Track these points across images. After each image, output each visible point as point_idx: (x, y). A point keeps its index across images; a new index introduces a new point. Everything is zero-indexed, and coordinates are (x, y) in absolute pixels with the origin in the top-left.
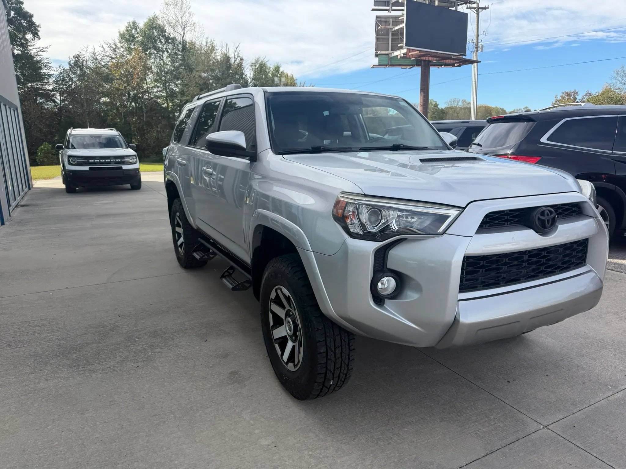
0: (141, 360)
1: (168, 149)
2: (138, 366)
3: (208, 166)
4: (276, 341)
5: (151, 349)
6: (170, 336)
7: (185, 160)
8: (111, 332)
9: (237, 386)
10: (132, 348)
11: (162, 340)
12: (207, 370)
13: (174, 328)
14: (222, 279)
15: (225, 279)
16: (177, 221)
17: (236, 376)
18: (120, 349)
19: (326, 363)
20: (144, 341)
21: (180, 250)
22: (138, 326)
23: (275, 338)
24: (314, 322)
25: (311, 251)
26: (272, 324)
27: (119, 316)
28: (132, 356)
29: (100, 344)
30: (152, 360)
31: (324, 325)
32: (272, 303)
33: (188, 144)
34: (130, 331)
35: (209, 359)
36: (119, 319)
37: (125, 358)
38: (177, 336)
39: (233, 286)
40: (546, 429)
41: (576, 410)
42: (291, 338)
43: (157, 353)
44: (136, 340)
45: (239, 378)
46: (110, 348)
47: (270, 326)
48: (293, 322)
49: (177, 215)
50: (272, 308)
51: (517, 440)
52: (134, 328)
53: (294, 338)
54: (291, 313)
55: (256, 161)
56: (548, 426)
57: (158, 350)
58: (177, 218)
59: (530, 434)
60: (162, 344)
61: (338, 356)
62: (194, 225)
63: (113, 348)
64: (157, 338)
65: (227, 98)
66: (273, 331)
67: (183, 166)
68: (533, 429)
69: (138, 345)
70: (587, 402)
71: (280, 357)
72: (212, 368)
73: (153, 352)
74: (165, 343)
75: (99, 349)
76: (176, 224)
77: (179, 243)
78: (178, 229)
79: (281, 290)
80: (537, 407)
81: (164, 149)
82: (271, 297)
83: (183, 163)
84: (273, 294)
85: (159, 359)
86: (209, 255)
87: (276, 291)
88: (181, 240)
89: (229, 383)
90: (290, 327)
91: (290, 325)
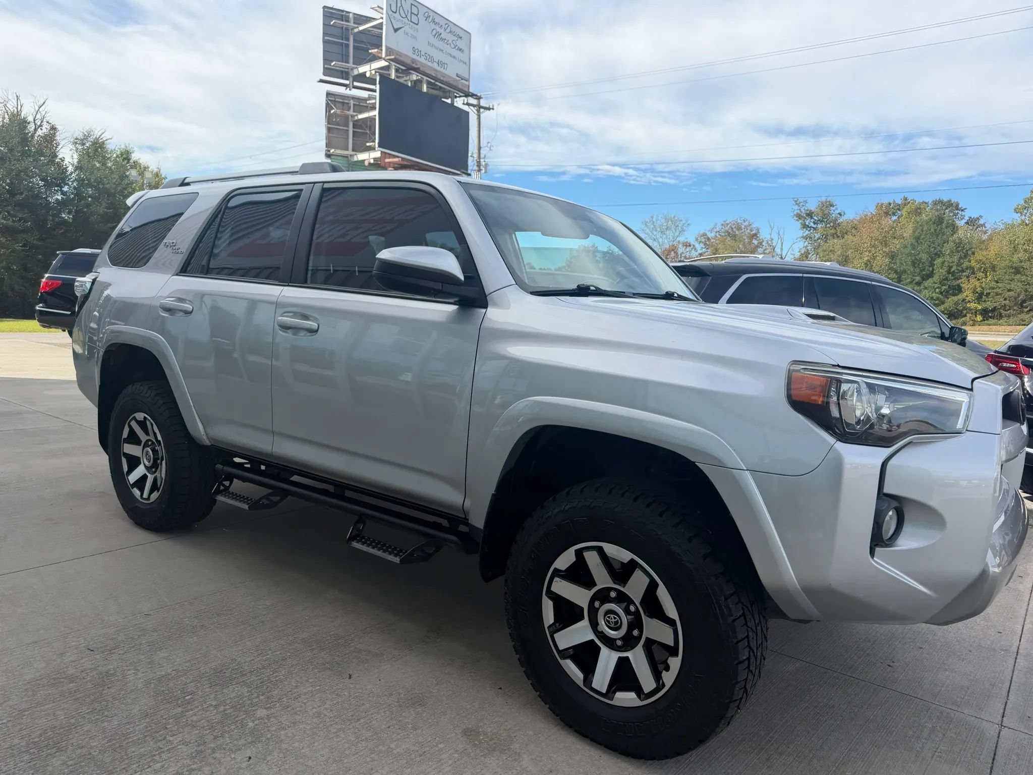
0: (242, 742)
1: (94, 281)
2: (250, 758)
3: (295, 315)
4: (564, 654)
5: (242, 713)
6: (260, 677)
7: (187, 302)
8: (103, 690)
9: (505, 758)
10: (195, 718)
11: (250, 689)
12: (411, 736)
13: (253, 660)
14: (351, 544)
15: (358, 542)
16: (132, 432)
17: (481, 738)
18: (168, 727)
19: (746, 679)
20: (207, 697)
21: (136, 492)
22: (163, 667)
23: (561, 647)
24: (731, 606)
25: (745, 469)
26: (552, 621)
27: (92, 651)
28: (212, 737)
29: (103, 722)
30: (269, 736)
31: (743, 608)
32: (556, 579)
33: (179, 271)
34: (154, 681)
35: (393, 714)
36: (98, 657)
37: (199, 746)
38: (277, 676)
39: (396, 555)
40: (1006, 729)
41: (1005, 693)
42: (610, 643)
43: (266, 721)
44: (187, 698)
45: (490, 740)
46: (137, 728)
47: (546, 626)
48: (627, 611)
49: (134, 418)
50: (553, 589)
51: (995, 754)
52: (155, 673)
53: (619, 643)
54: (613, 594)
55: (486, 307)
56: (1003, 724)
57: (261, 713)
58: (134, 424)
59: (998, 741)
60: (258, 697)
61: (758, 663)
62: (205, 437)
63: (147, 727)
64: (234, 686)
65: (323, 185)
66: (556, 636)
67: (181, 314)
68: (993, 733)
69: (203, 710)
70: (1002, 678)
71: (581, 684)
72: (417, 731)
73: (253, 719)
74: (263, 695)
75: (111, 736)
76: (124, 439)
77: (133, 477)
78: (129, 449)
79: (600, 551)
80: (961, 697)
81: (78, 281)
82: (555, 568)
83: (184, 309)
84: (565, 560)
85: (282, 732)
86: (269, 497)
87: (579, 553)
88: (140, 471)
89: (482, 754)
90: (618, 621)
91: (615, 618)
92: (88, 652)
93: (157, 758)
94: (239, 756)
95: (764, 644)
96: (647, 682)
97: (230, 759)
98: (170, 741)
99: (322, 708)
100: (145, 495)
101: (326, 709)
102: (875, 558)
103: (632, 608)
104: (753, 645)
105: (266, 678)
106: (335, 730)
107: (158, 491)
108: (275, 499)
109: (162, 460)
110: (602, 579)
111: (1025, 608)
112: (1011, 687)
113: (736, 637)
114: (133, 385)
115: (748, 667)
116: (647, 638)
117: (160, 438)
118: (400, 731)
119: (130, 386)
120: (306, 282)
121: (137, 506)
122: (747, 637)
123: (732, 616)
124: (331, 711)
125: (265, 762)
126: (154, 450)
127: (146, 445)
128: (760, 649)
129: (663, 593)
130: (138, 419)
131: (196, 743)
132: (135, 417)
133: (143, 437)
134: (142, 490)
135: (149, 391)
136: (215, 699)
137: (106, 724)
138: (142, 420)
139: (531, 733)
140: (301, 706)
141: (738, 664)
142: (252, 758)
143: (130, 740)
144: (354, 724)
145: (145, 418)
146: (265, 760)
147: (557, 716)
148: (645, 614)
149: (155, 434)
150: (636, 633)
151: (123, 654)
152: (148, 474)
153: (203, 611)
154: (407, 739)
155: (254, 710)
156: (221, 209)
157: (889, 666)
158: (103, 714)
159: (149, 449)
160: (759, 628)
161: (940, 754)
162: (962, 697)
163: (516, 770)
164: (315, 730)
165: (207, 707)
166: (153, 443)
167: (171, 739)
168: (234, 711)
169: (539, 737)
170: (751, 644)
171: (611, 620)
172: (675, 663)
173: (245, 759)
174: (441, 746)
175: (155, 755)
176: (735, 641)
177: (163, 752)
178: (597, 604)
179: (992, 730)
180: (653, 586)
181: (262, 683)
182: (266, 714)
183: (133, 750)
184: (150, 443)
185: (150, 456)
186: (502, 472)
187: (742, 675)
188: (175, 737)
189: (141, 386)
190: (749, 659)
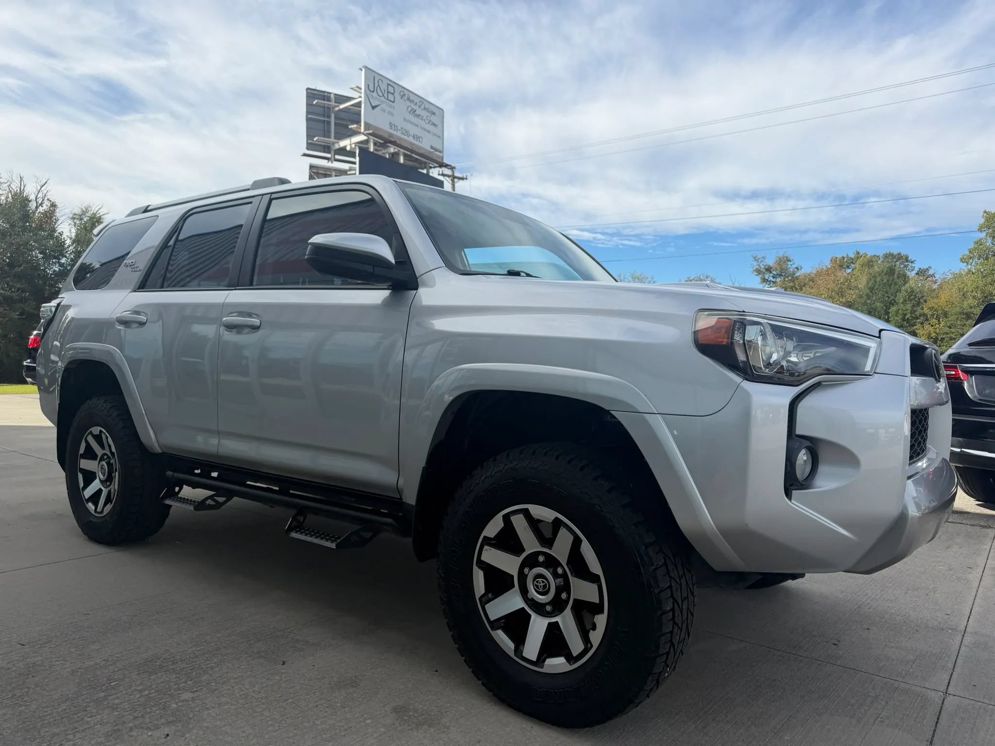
0: (163, 721)
1: (59, 305)
2: (168, 735)
3: (241, 314)
4: (496, 624)
5: (167, 696)
6: (191, 665)
7: (142, 314)
8: (28, 678)
9: (433, 731)
10: (117, 701)
11: (178, 675)
12: (338, 713)
13: (187, 650)
14: (290, 534)
15: (296, 532)
16: (88, 447)
17: (411, 714)
18: (88, 709)
19: (672, 632)
20: (133, 683)
21: (91, 506)
22: (93, 658)
23: (492, 619)
24: (651, 554)
25: (657, 413)
26: (483, 591)
27: (23, 645)
28: (132, 717)
29: (20, 706)
30: (191, 716)
31: (664, 558)
32: (486, 547)
33: (137, 287)
34: (81, 670)
35: (323, 695)
36: (27, 650)
37: (117, 725)
38: (208, 664)
39: (332, 542)
40: (951, 696)
41: (951, 665)
42: (539, 609)
43: (191, 703)
44: (112, 684)
45: (420, 716)
46: (55, 711)
47: (478, 596)
48: (555, 575)
49: (91, 433)
50: (483, 558)
51: (938, 719)
52: (84, 663)
53: (548, 608)
54: (541, 559)
55: (416, 289)
56: (948, 692)
57: (187, 696)
58: (91, 439)
59: (942, 707)
60: (186, 682)
61: (685, 617)
62: (156, 445)
63: (66, 710)
64: (163, 673)
65: (271, 196)
66: (487, 606)
67: (135, 325)
68: (937, 700)
69: (127, 694)
70: (949, 653)
71: (512, 654)
72: (346, 709)
73: (177, 701)
74: (191, 680)
75: (26, 718)
76: (80, 454)
77: (88, 493)
78: (85, 464)
79: (526, 513)
80: (906, 670)
81: (44, 307)
82: (485, 537)
83: (139, 320)
84: (494, 527)
85: (206, 712)
86: (215, 498)
87: (507, 518)
88: (96, 485)
89: (410, 728)
90: (546, 585)
91: (543, 582)
92: (19, 646)
93: (71, 737)
94: (157, 733)
95: (691, 598)
96: (576, 645)
97: (146, 736)
98: (88, 722)
99: (251, 690)
100: (99, 510)
101: (254, 691)
102: (793, 501)
103: (560, 571)
104: (678, 596)
105: (197, 666)
106: (260, 710)
107: (111, 504)
108: (221, 499)
109: (116, 471)
110: (531, 544)
111: (974, 594)
112: (958, 660)
113: (658, 586)
114: (91, 400)
115: (673, 618)
116: (575, 600)
117: (114, 450)
118: (327, 709)
119: (88, 401)
120: (251, 284)
121: (91, 521)
122: (670, 587)
123: (653, 565)
124: (259, 692)
125: (183, 738)
126: (109, 464)
127: (102, 459)
128: (685, 602)
129: (587, 550)
130: (94, 433)
131: (115, 724)
132: (91, 431)
133: (99, 452)
134: (96, 505)
135: (105, 405)
136: (141, 684)
137: (24, 708)
138: (98, 433)
139: (462, 708)
140: (229, 690)
141: (662, 614)
142: (170, 735)
143: (46, 722)
144: (281, 704)
145: (101, 431)
146: (183, 737)
147: (490, 691)
148: (571, 573)
149: (110, 446)
150: (564, 596)
151: (54, 647)
152: (103, 488)
153: (143, 610)
154: (335, 717)
155: (179, 694)
156: (178, 228)
157: (835, 644)
158: (23, 698)
159: (104, 463)
160: (683, 580)
161: (882, 719)
162: (908, 670)
163: (444, 741)
164: (240, 710)
165: (132, 692)
166: (108, 457)
167: (89, 719)
168: (159, 695)
169: (471, 712)
170: (675, 595)
171: (539, 584)
172: (601, 620)
173: (163, 736)
174: (369, 721)
175: (68, 734)
176: (657, 591)
177: (78, 732)
178: (526, 570)
179: (936, 697)
180: (577, 543)
181: (192, 670)
182: (192, 696)
183: (47, 730)
184: (105, 457)
185: (105, 470)
186: (431, 445)
187: (667, 628)
188: (94, 718)
189: (98, 400)
190: (673, 610)
